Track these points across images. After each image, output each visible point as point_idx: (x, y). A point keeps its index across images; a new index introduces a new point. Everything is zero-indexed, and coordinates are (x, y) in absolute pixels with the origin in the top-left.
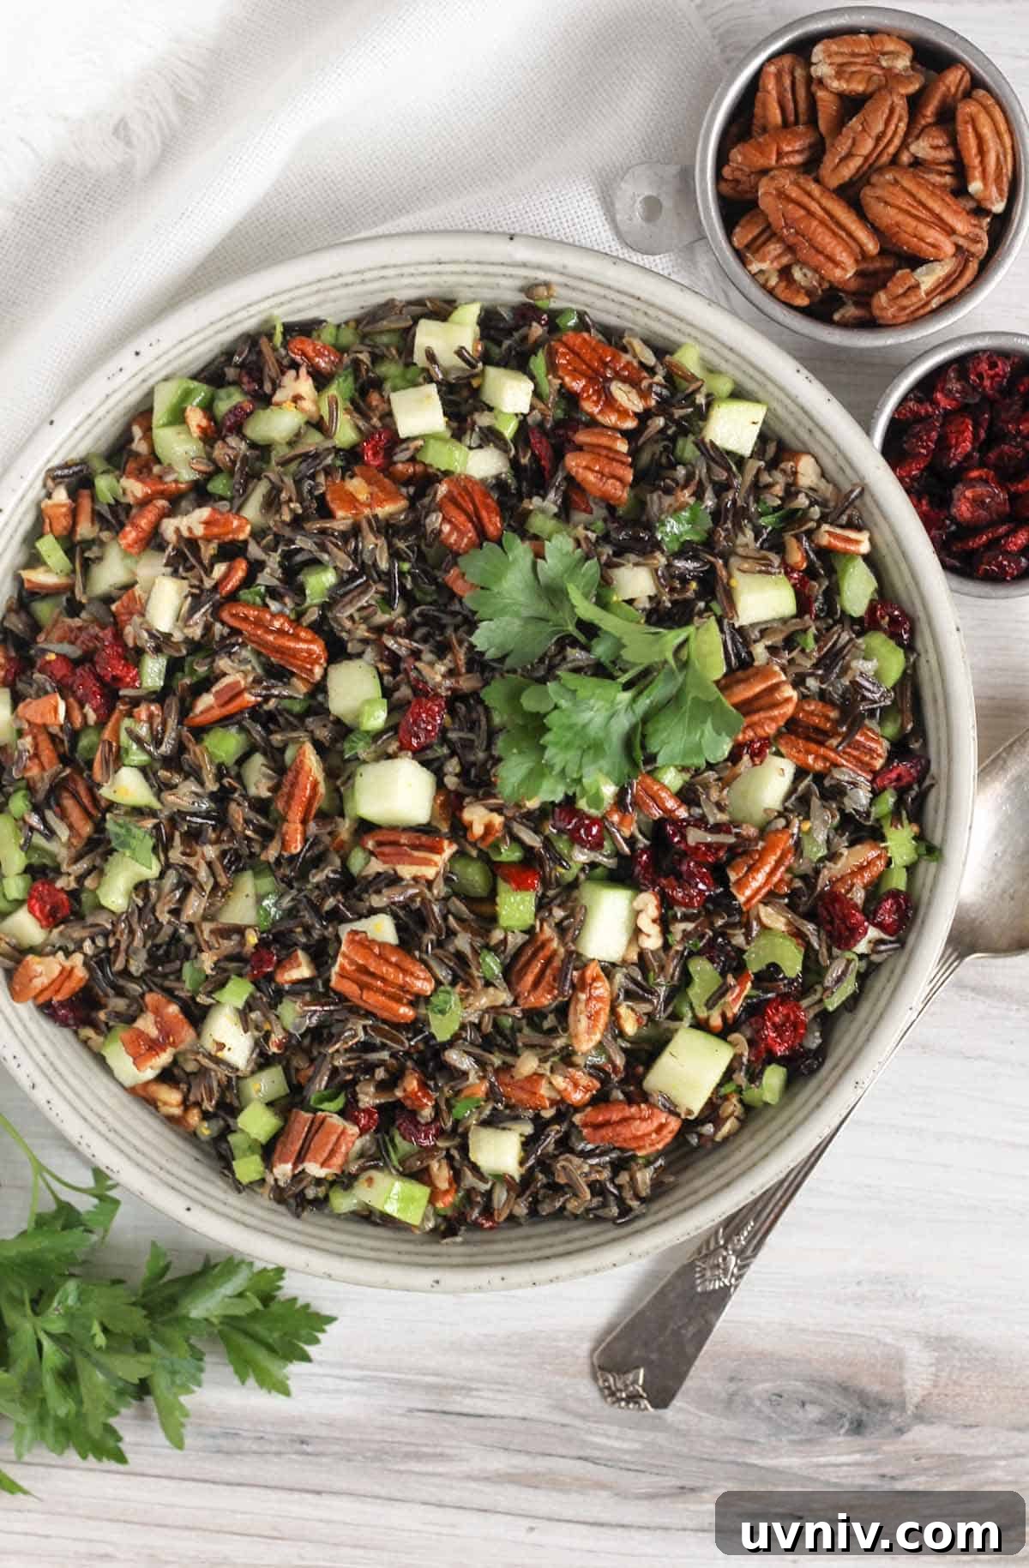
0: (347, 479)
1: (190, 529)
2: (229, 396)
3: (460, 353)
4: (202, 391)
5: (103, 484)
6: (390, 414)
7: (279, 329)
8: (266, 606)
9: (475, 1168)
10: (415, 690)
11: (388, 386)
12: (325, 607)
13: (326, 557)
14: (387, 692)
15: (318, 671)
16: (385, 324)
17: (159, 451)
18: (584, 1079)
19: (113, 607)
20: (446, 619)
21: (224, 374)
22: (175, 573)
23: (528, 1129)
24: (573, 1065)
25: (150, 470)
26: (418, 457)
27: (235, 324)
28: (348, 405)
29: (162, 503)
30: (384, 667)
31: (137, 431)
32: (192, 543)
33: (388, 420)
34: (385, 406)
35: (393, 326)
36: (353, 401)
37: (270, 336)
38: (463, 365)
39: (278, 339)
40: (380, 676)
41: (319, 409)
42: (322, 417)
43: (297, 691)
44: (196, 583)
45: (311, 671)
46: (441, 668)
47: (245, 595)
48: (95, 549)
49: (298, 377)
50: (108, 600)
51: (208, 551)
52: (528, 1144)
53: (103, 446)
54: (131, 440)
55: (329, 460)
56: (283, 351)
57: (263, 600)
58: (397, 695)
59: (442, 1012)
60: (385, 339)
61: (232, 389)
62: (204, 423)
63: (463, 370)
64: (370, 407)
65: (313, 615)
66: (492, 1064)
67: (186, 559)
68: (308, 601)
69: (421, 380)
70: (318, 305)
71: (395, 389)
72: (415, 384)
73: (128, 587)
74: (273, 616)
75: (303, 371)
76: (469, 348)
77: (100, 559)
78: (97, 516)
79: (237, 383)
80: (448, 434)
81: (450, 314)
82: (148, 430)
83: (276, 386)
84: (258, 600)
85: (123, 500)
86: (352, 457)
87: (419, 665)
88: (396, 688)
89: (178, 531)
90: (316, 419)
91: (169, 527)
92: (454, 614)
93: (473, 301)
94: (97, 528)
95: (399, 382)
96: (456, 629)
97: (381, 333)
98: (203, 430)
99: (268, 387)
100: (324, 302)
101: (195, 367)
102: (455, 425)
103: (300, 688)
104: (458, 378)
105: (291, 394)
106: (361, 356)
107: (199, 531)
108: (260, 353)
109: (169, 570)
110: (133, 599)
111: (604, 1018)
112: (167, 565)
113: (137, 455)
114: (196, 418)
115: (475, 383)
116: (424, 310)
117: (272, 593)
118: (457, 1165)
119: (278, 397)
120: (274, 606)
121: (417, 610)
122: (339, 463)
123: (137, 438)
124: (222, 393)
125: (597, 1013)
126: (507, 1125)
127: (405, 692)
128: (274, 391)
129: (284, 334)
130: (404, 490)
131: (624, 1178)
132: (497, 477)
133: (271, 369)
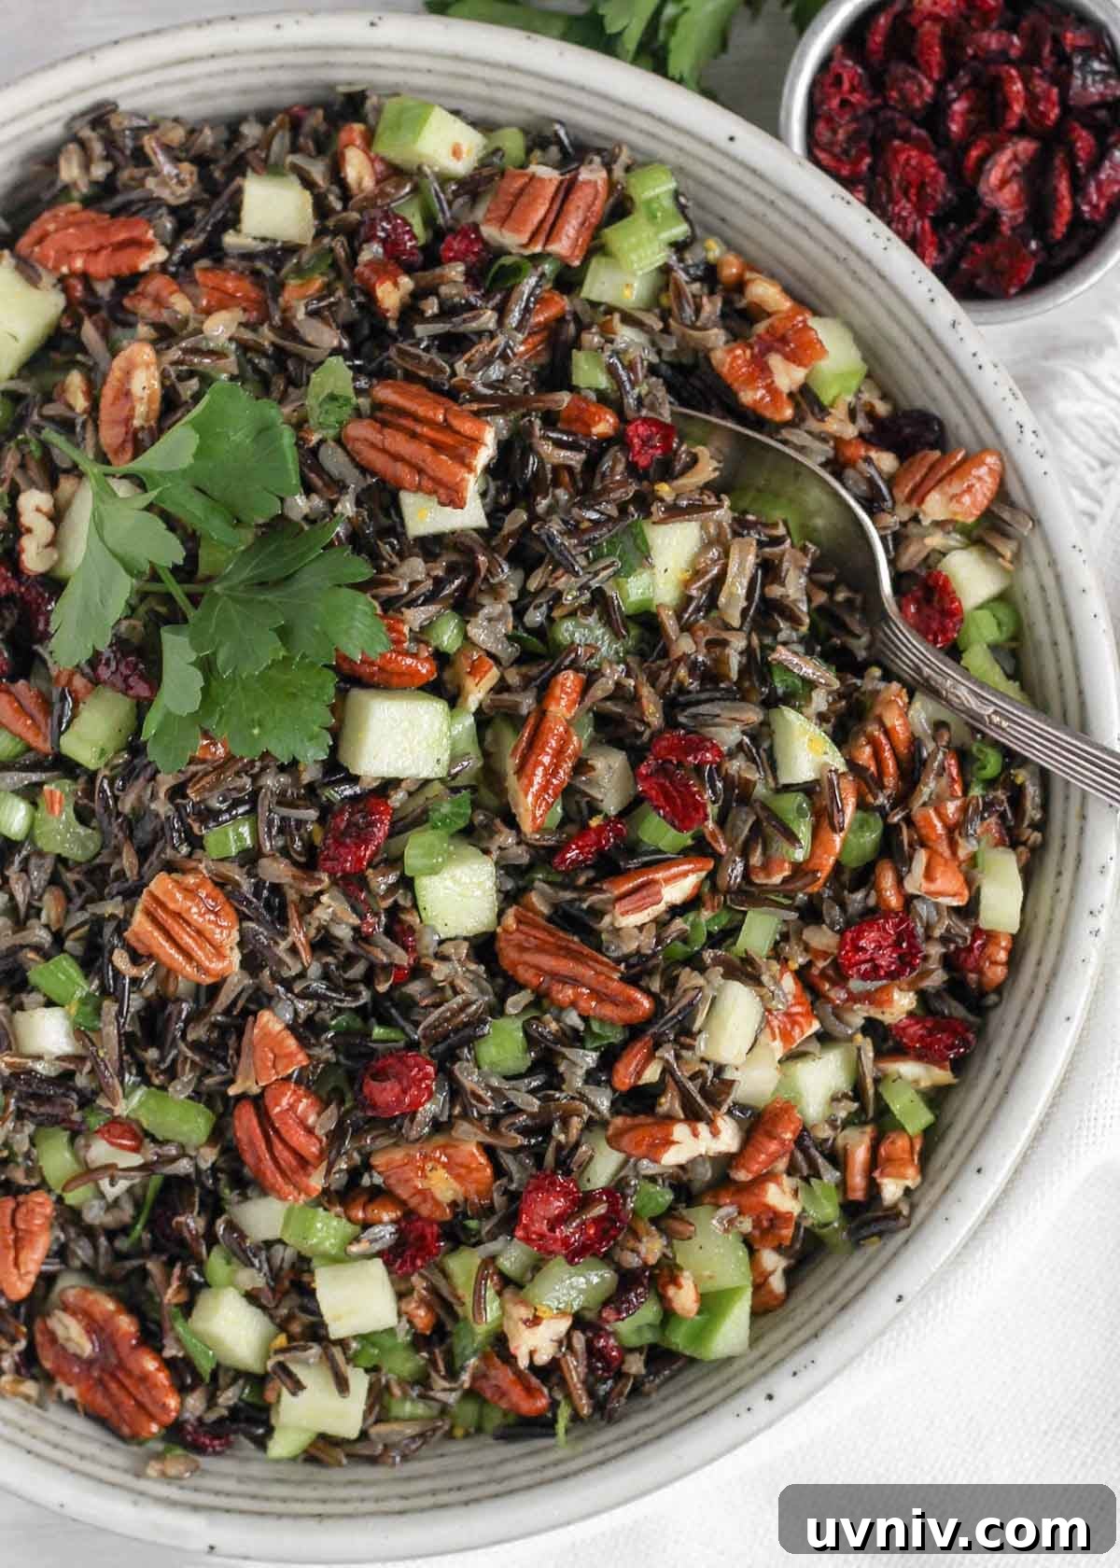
0: (460, 1199)
1: (695, 1134)
2: (639, 1329)
3: (297, 1387)
4: (678, 1339)
5: (826, 1210)
6: (400, 1296)
7: (561, 1426)
8: (585, 1019)
9: (308, 183)
10: (364, 883)
11: (403, 1337)
12: (497, 1010)
13: (495, 1082)
14: (407, 883)
15: (510, 920)
16: (410, 1430)
17: (742, 1253)
18: (145, 307)
19: (816, 1026)
20: (321, 987)
21: (647, 1363)
22: (719, 1069)
23: (230, 239)
24: (156, 326)
25: (757, 1224)
26: (358, 1228)
27: (625, 1437)
28: (459, 1310)
29: (742, 1176)
30: (411, 918)
31: (777, 1284)
32: (693, 1115)
33: (403, 1287)
34: (404, 1307)
35: (395, 1427)
36: (455, 1317)
37: (576, 1418)
38: (295, 1369)
39: (564, 1414)
40: (415, 906)
41: (502, 1307)
42: (499, 1294)
43: (543, 894)
44: (685, 1053)
45: (519, 922)
46: (322, 914)
47: (616, 1036)
48: (843, 1114)
49: (532, 1354)
50: (825, 1038)
51: (669, 1103)
52: (232, 220)
53: (828, 1267)
54: (789, 1274)
55: (487, 1226)
56: (559, 1396)
57: (588, 1027)
58: (392, 878)
59: (333, 398)
60: (408, 1408)
61: (633, 1341)
62: (671, 1291)
63: (298, 1361)
64: (429, 1307)
65: (516, 1002)
66: (272, 328)
67: (702, 1090)
68: (519, 1023)
69: (354, 1345)
70: (502, 1462)
71: (390, 1331)
72: (362, 1338)
73: (794, 1056)
74: (574, 1004)
75: (523, 1363)
76: (285, 1393)
77: (835, 1099)
78: (837, 1158)
79: (626, 1350)
80: (315, 1263)
81: (313, 1444)
82: (760, 1286)
83: (566, 1342)
84: (595, 1027)
85: (796, 1181)
86: (456, 1233)
87: (355, 920)
88: (392, 889)
89: (715, 1133)
90: (508, 1294)
91: (727, 1138)
92: (304, 995)
93: (278, 1461)
94: (840, 1142)
95: (387, 1342)
96: (302, 975)
97: (412, 1419)
98: (675, 1281)
99: (579, 1341)
100: (493, 1466)
101: (690, 1375)
102: (306, 1278)
103: (538, 901)
104: (305, 1349)
105: (541, 1328)
106: (446, 1385)
107: (680, 1131)
108: (591, 1393)
109: (728, 1075)
110: (786, 1036)
111: (108, 393)
112: (732, 1082)
113: (779, 1249)
114: (685, 1298)
115: (281, 1340)
116: (349, 1449)
117: (576, 1039)
118: (335, 189)
119: (563, 1325)
120: (573, 1019)
121: (362, 1002)
122: (473, 1224)
123: (779, 1273)
124: (648, 1337)
125: (116, 398)
126: (261, 247)
127: (381, 882)
128: (569, 1335)
129: (554, 1421)
130: (378, 1180)
131: (99, 171)
132: (245, 1198)
133: (575, 1370)
